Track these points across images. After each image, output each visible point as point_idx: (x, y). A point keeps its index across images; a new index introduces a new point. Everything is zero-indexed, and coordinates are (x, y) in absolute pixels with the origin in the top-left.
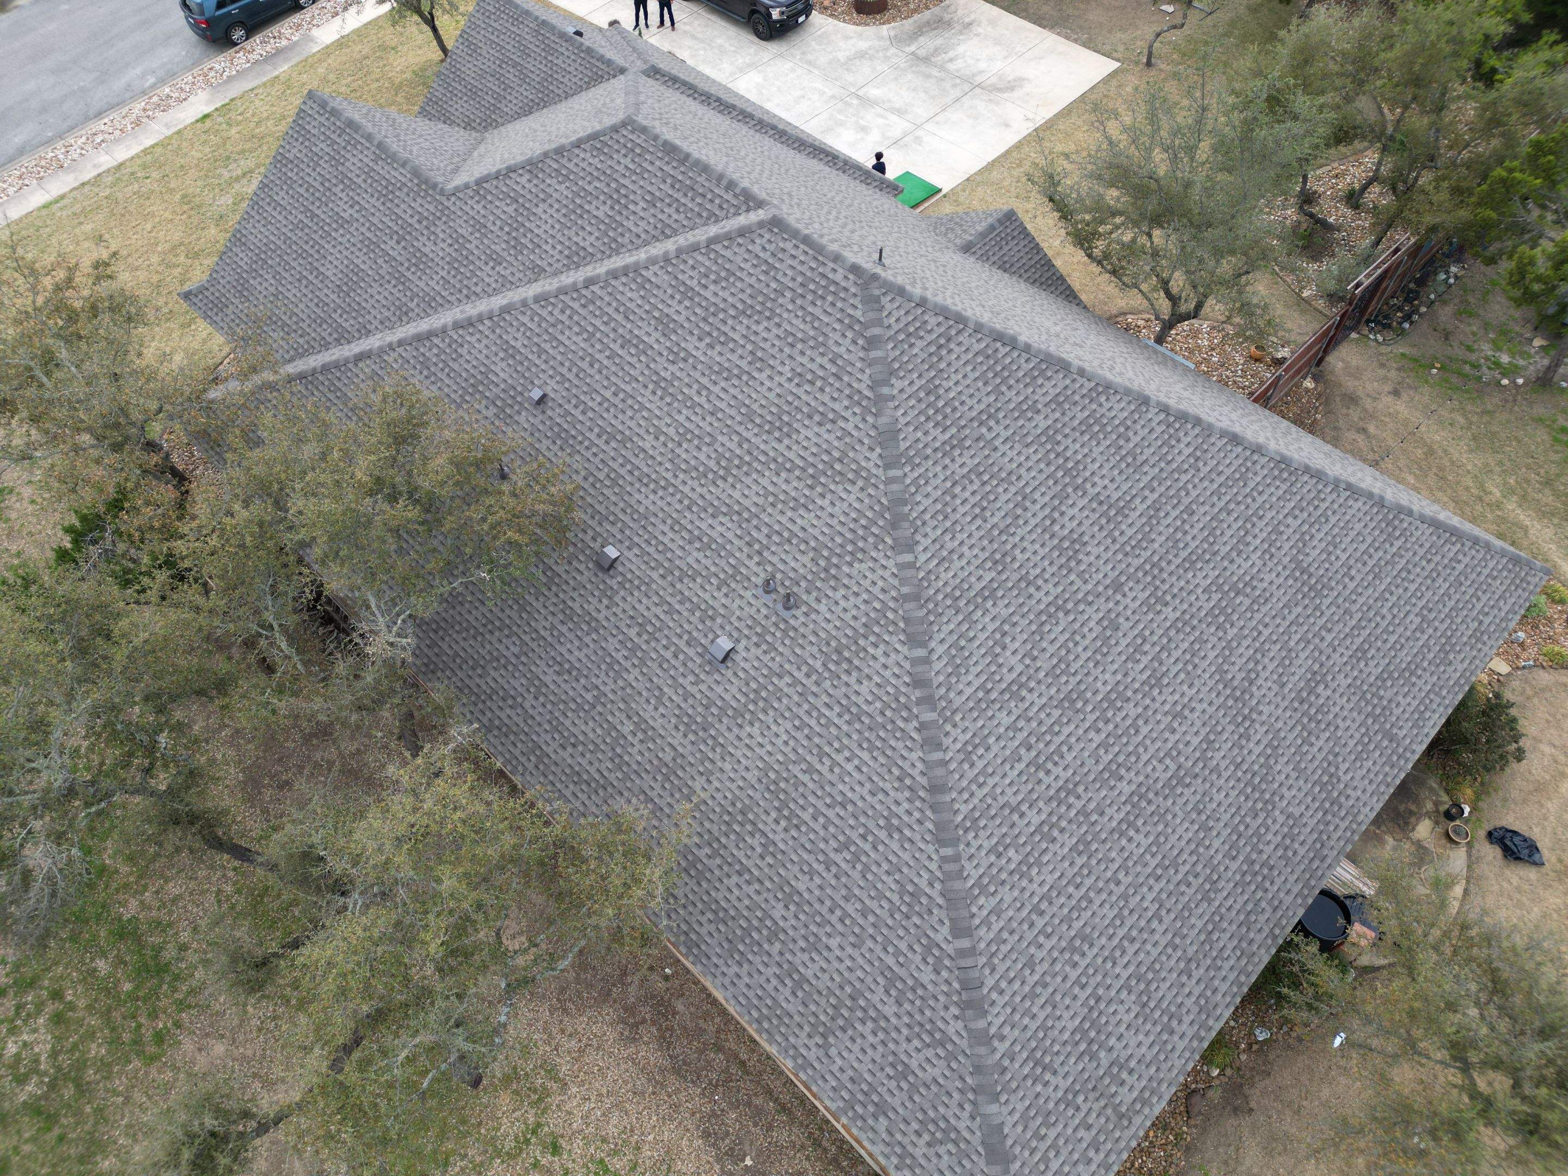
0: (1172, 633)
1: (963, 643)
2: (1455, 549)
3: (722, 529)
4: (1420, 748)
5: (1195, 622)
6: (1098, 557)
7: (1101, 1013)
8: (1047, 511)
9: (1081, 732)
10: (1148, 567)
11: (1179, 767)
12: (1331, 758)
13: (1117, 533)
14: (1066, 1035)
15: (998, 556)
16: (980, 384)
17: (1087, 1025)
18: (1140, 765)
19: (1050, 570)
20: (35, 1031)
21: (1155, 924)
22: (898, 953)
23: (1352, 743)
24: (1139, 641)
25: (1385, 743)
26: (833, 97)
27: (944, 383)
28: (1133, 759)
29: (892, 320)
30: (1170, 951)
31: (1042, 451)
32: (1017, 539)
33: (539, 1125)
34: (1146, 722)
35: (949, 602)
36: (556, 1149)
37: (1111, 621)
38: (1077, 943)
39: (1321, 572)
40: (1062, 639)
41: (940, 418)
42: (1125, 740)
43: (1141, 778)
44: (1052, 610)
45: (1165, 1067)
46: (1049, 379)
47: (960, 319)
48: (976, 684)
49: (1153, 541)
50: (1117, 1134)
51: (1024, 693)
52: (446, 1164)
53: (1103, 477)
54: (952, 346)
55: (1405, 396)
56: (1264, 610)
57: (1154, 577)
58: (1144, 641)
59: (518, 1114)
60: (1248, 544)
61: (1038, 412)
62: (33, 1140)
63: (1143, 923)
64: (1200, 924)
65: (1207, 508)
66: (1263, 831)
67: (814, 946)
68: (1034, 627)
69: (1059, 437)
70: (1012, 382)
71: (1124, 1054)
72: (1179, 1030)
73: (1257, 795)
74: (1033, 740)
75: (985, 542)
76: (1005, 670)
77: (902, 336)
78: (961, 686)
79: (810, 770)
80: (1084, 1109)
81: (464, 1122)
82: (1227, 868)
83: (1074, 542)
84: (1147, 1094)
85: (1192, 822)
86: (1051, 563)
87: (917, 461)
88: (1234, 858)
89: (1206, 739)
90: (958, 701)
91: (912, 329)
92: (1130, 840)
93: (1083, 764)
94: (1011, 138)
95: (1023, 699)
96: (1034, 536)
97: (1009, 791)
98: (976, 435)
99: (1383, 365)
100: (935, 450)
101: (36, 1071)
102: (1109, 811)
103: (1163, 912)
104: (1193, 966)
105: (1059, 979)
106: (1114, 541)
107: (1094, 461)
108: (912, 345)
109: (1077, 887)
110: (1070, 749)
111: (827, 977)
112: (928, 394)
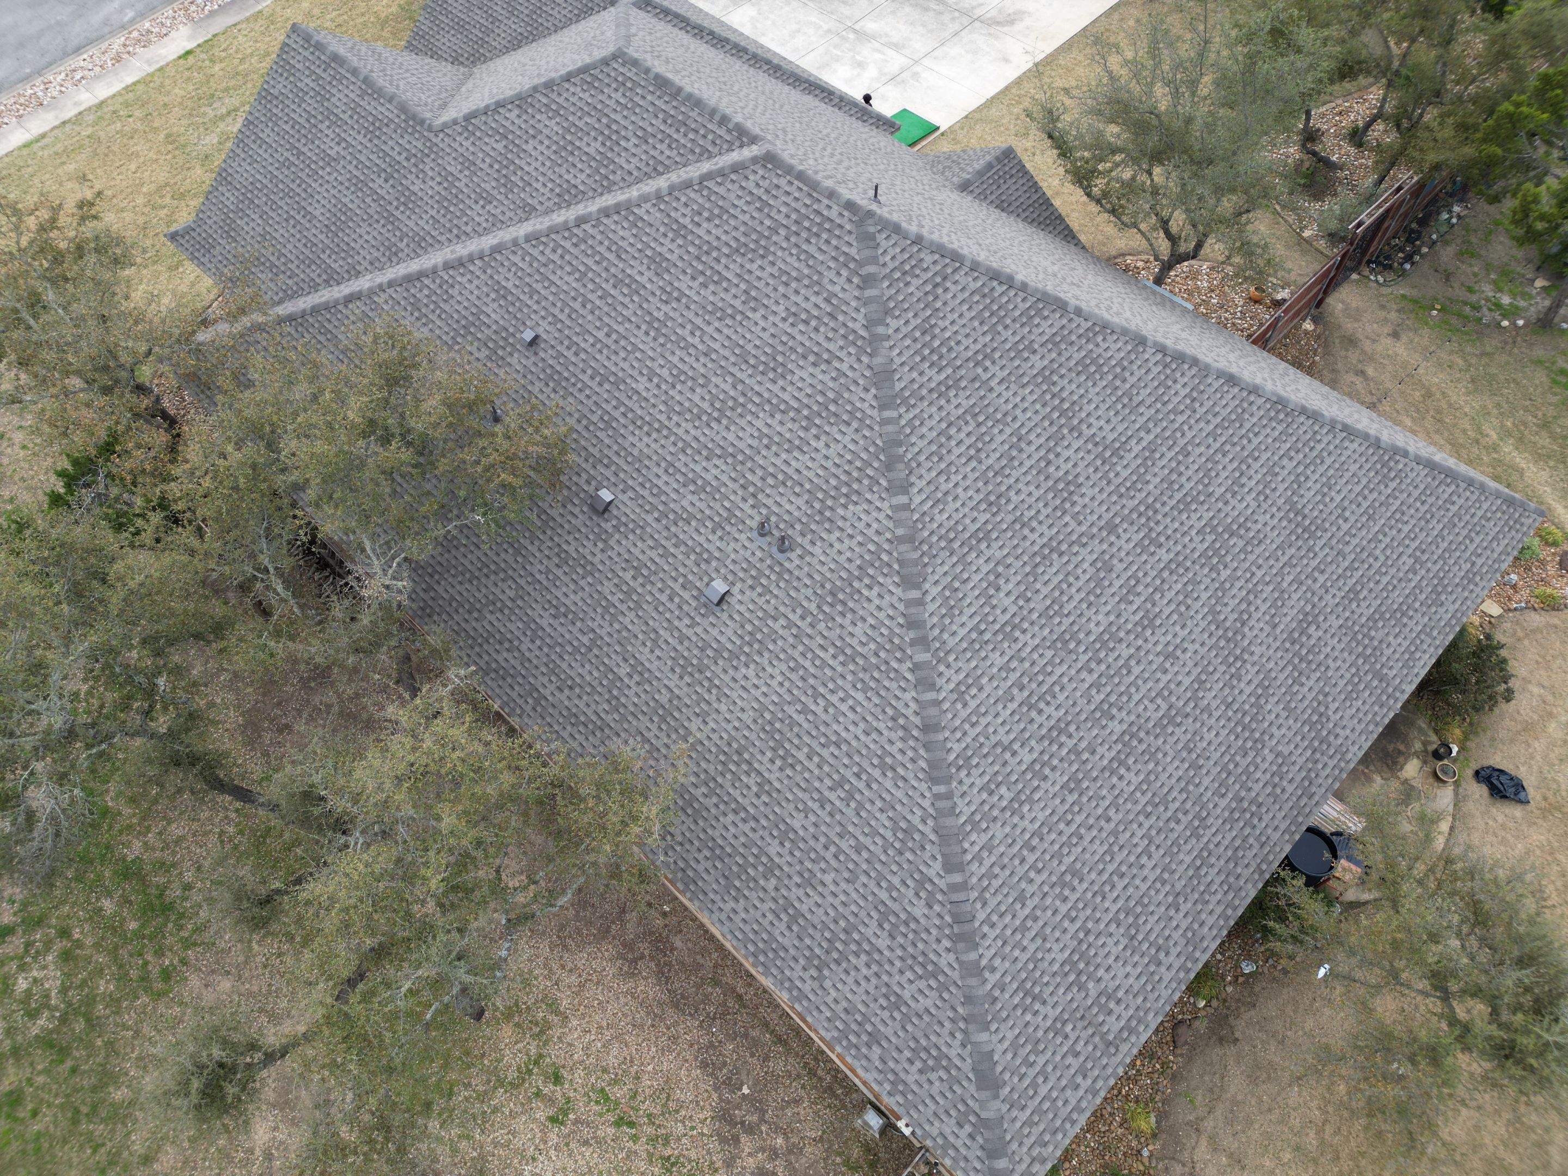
0: (1166, 574)
1: (957, 584)
2: (1449, 490)
3: (716, 471)
4: (1410, 688)
5: (1188, 564)
6: (1093, 499)
7: (1090, 946)
8: (1043, 452)
9: (1073, 672)
10: (1142, 509)
11: (1171, 707)
12: (1321, 697)
13: (1112, 475)
14: (1056, 967)
15: (992, 498)
16: (976, 323)
17: (1076, 957)
18: (1132, 705)
19: (1045, 512)
20: (45, 967)
21: (1144, 860)
22: (892, 887)
23: (1342, 683)
24: (1133, 582)
25: (1375, 683)
26: (829, 31)
27: (940, 323)
28: (1125, 699)
29: (888, 258)
30: (1158, 885)
31: (1038, 392)
32: (1012, 480)
33: (541, 1056)
34: (1138, 663)
35: (943, 544)
36: (557, 1079)
37: (1105, 563)
38: (1068, 878)
39: (1316, 513)
40: (1055, 581)
41: (935, 358)
42: (1116, 680)
43: (1133, 718)
44: (1047, 551)
45: (1151, 997)
46: (1045, 318)
47: (956, 257)
48: (970, 625)
49: (1148, 482)
50: (1105, 1061)
51: (1017, 634)
52: (450, 1094)
53: (1098, 418)
54: (948, 284)
55: (1404, 338)
56: (1258, 551)
57: (1148, 519)
58: (1138, 582)
59: (520, 1045)
60: (1243, 485)
61: (1034, 352)
62: (46, 1071)
63: (1132, 859)
64: (1188, 860)
65: (1202, 449)
66: (1252, 769)
67: (809, 882)
68: (1028, 569)
69: (1055, 378)
70: (1008, 321)
71: (1112, 985)
72: (1166, 961)
73: (1247, 734)
74: (1025, 680)
75: (980, 484)
76: (998, 612)
77: (897, 275)
78: (954, 628)
79: (805, 711)
80: (1073, 1037)
81: (467, 1053)
82: (1215, 806)
83: (1068, 483)
84: (1134, 1023)
85: (1183, 761)
86: (1046, 505)
87: (912, 402)
88: (1223, 796)
89: (1197, 679)
90: (951, 642)
91: (907, 267)
92: (1121, 778)
93: (1074, 704)
94: (1011, 74)
95: (1016, 640)
96: (1029, 478)
97: (1002, 731)
98: (972, 376)
99: (1383, 307)
100: (931, 391)
101: (47, 1006)
102: (1100, 750)
103: (1153, 848)
104: (1181, 900)
105: (1049, 913)
106: (1109, 483)
107: (1090, 401)
108: (907, 284)
109: (1068, 823)
110: (1062, 689)
111: (821, 911)
112: (923, 334)
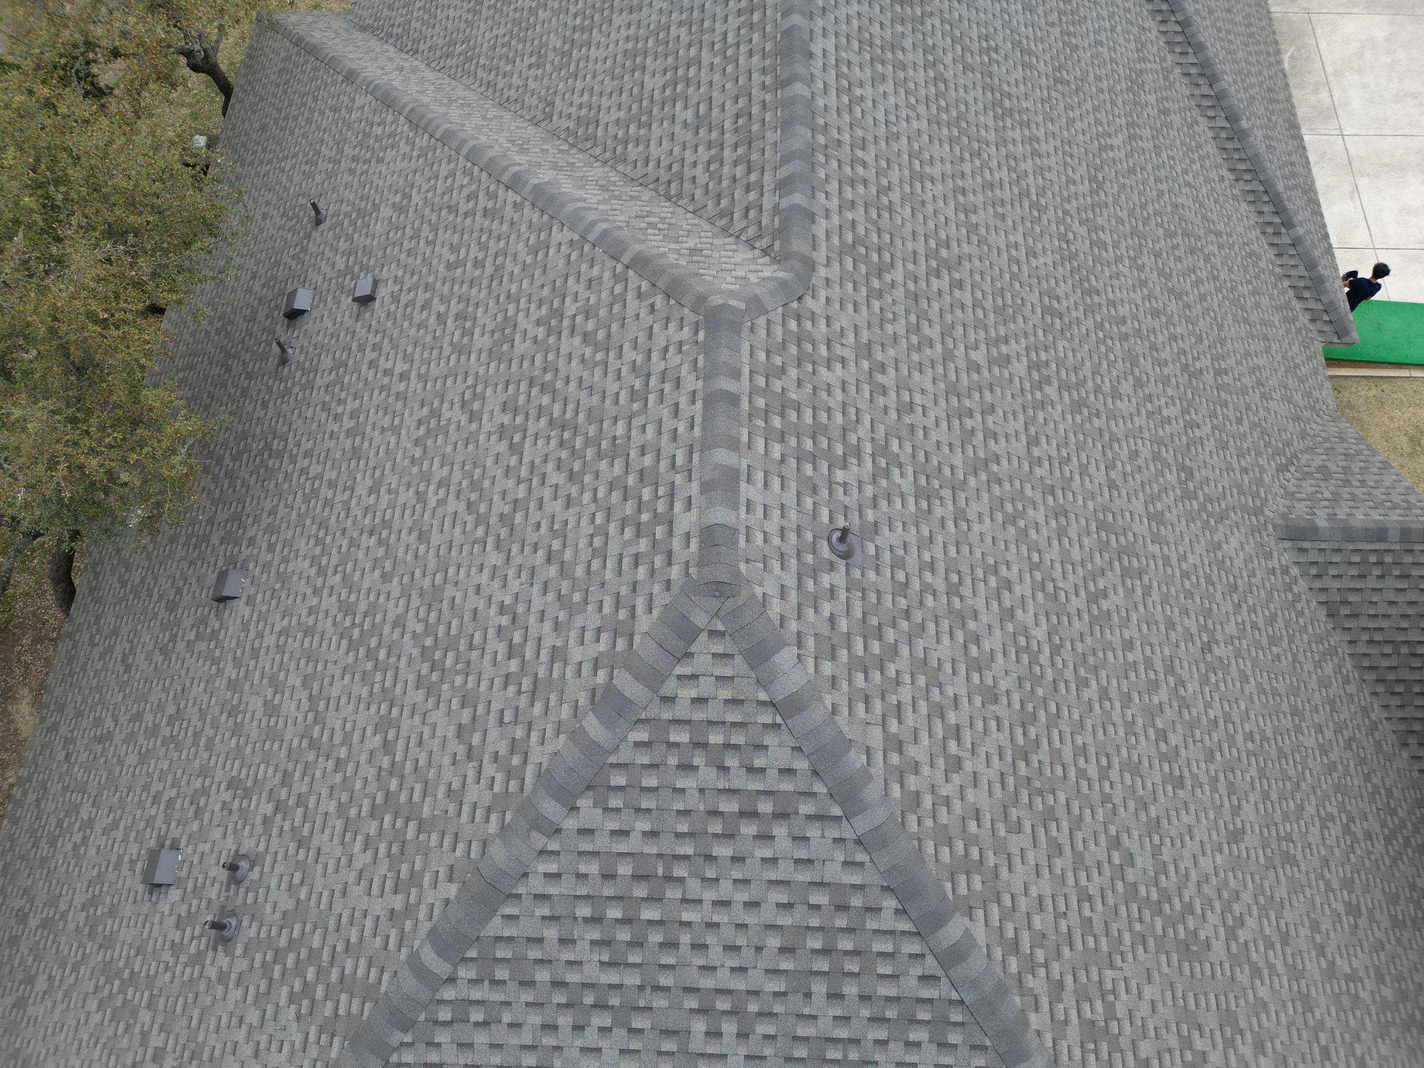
3: (293, 710)
16: (773, 942)
27: (694, 886)
29: (688, 692)
41: (624, 935)
46: (944, 1046)
47: (848, 795)
54: (780, 831)
70: (851, 990)
77: (682, 737)
87: (501, 974)
91: (716, 738)
98: (673, 1021)
100: (558, 984)
108: (687, 767)
112: (636, 877)
